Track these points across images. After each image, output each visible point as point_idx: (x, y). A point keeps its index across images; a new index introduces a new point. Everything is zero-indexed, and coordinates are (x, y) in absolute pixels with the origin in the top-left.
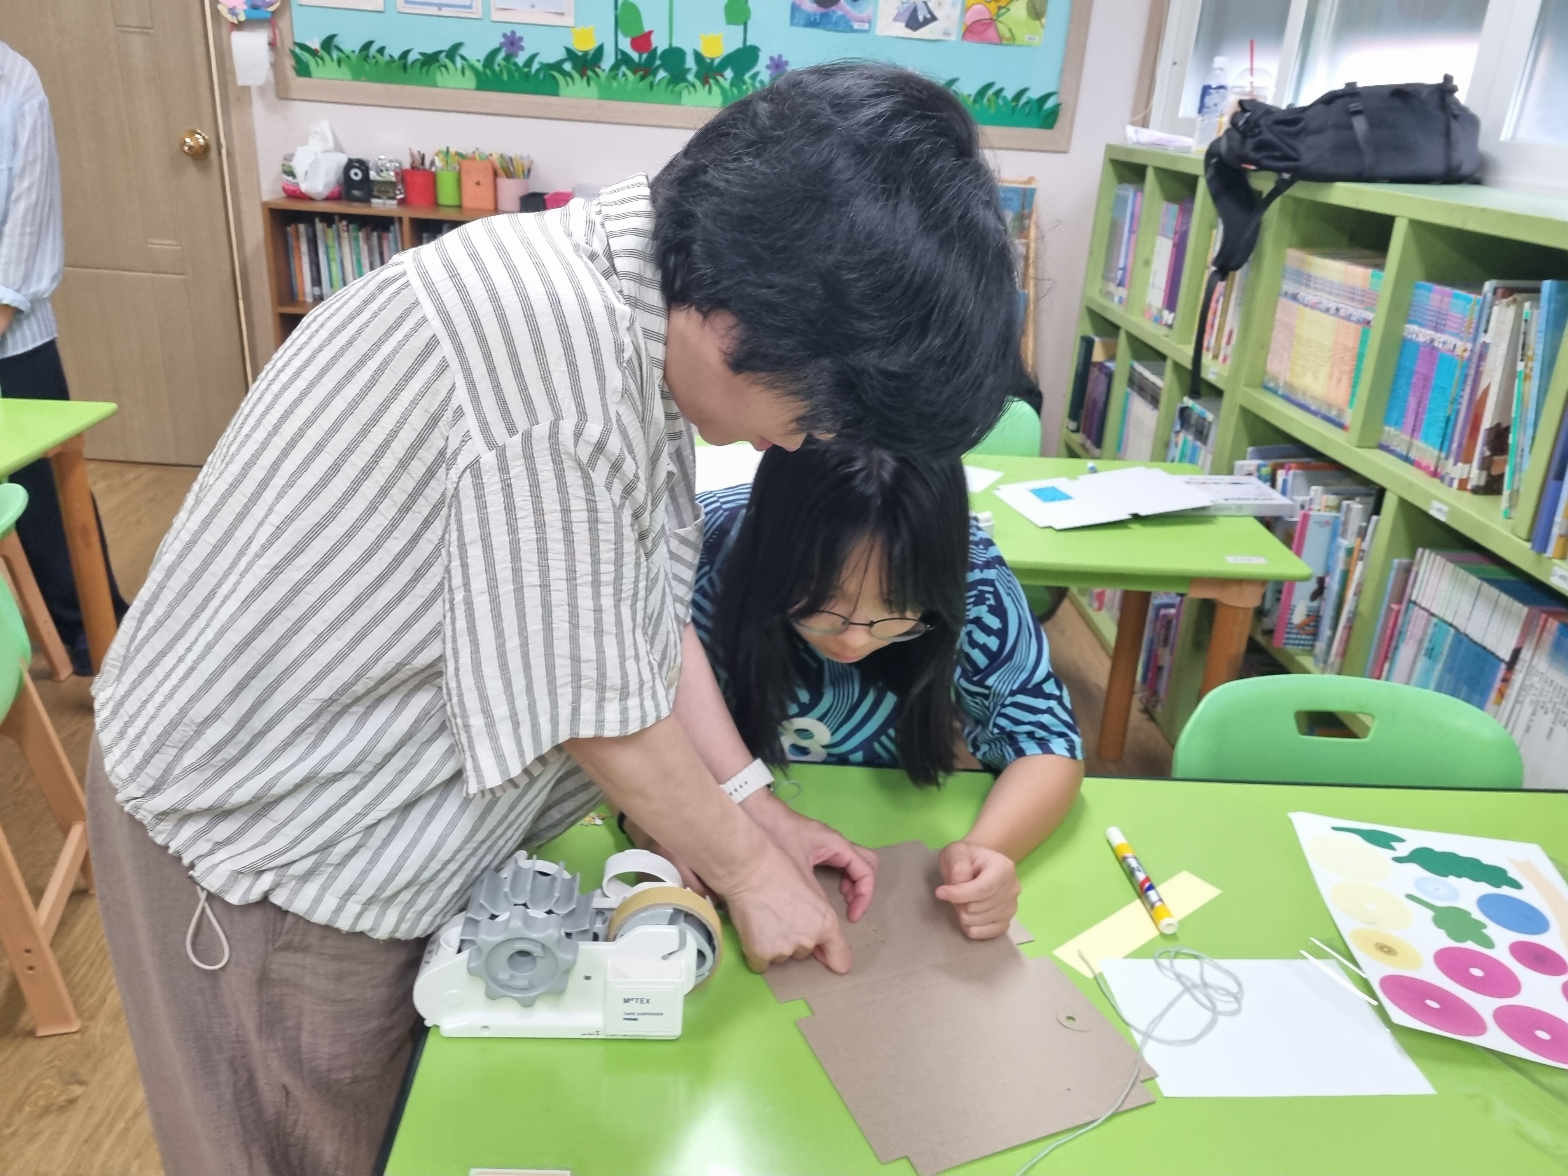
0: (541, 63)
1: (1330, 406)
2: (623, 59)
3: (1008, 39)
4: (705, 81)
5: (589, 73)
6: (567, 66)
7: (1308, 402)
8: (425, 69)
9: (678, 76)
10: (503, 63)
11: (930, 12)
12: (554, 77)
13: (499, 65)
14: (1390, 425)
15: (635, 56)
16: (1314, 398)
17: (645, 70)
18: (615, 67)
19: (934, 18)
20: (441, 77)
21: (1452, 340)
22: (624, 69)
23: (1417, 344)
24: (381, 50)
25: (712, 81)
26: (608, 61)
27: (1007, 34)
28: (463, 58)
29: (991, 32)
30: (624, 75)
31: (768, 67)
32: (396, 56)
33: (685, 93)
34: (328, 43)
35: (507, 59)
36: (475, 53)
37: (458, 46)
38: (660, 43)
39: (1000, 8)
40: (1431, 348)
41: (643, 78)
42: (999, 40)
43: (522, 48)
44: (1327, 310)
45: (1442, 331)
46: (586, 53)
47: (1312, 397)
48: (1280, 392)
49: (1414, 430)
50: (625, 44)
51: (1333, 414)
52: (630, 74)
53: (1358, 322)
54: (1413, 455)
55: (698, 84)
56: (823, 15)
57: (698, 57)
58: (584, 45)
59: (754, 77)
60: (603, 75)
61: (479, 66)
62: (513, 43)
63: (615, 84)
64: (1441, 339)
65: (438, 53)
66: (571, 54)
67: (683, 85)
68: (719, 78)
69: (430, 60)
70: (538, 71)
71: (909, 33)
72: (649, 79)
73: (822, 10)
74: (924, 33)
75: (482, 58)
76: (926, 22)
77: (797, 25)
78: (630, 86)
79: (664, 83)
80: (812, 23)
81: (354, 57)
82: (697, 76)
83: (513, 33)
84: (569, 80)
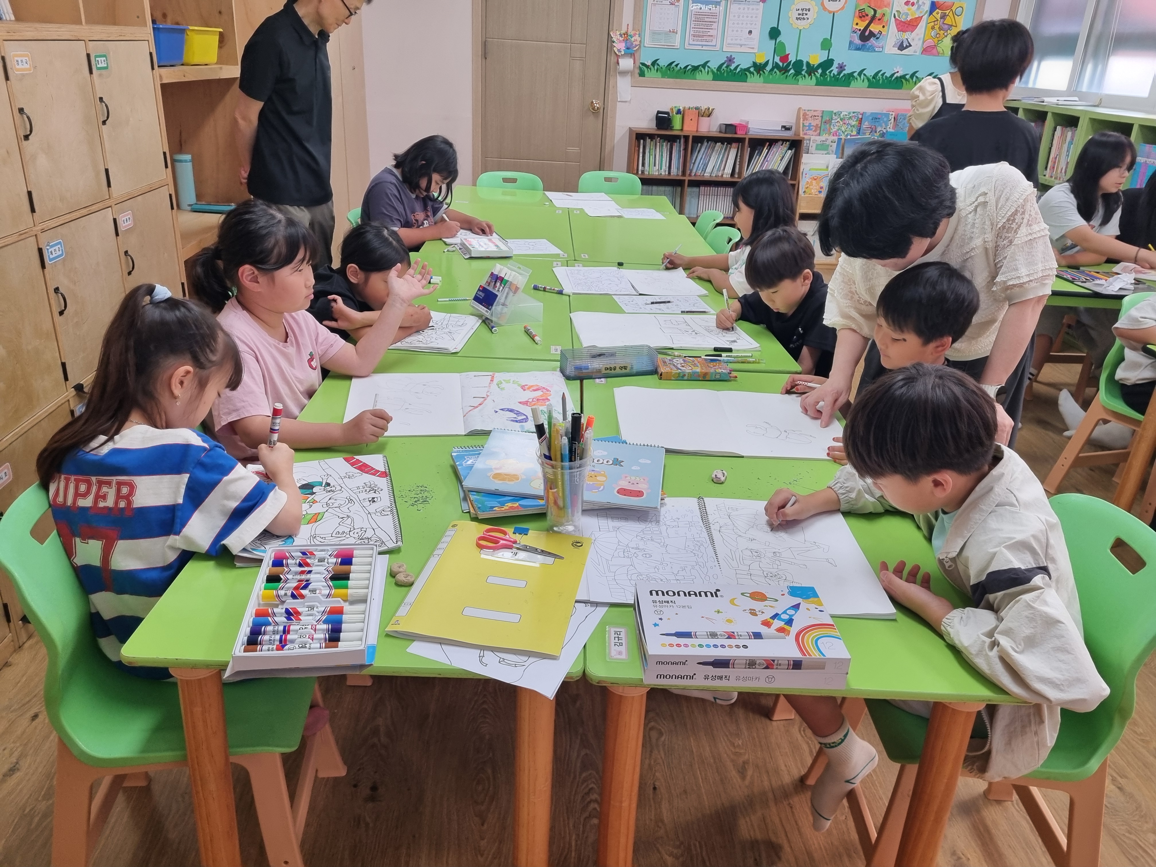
0: (741, 68)
2: (776, 66)
3: (942, 54)
4: (810, 75)
5: (761, 72)
6: (752, 69)
8: (693, 72)
9: (798, 73)
10: (725, 69)
11: (909, 43)
12: (746, 74)
13: (723, 70)
15: (781, 64)
17: (784, 70)
18: (772, 70)
19: (910, 46)
20: (698, 75)
22: (775, 70)
24: (677, 65)
25: (812, 74)
26: (769, 67)
27: (942, 52)
28: (709, 67)
29: (934, 51)
30: (775, 72)
31: (837, 68)
32: (682, 68)
33: (800, 79)
34: (654, 63)
35: (727, 67)
36: (714, 65)
37: (708, 62)
38: (792, 59)
39: (939, 41)
40: (1146, 163)
41: (784, 73)
42: (938, 53)
43: (734, 62)
46: (760, 64)
50: (777, 59)
52: (778, 72)
55: (807, 75)
56: (863, 45)
57: (808, 64)
58: (761, 60)
59: (830, 72)
60: (767, 73)
61: (715, 70)
62: (730, 60)
63: (771, 76)
65: (699, 66)
66: (755, 64)
67: (800, 76)
68: (816, 73)
69: (695, 68)
70: (739, 72)
71: (899, 52)
72: (786, 74)
73: (863, 43)
74: (905, 52)
75: (717, 67)
76: (907, 47)
77: (851, 50)
78: (777, 77)
79: (792, 75)
80: (858, 49)
81: (664, 68)
82: (806, 72)
83: (731, 56)
84: (752, 75)
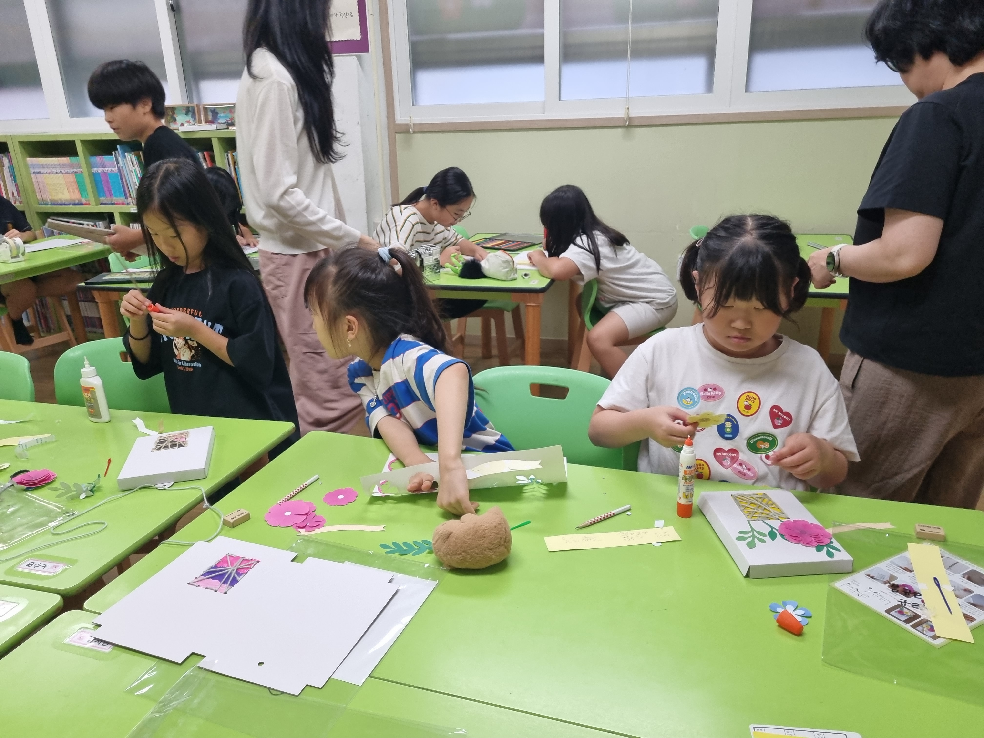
1: (74, 200)
7: (64, 202)
14: (100, 197)
16: (66, 200)
21: (110, 169)
23: (99, 173)
40: (105, 173)
44: (57, 173)
45: (105, 168)
47: (64, 200)
48: (50, 203)
49: (111, 195)
51: (77, 202)
53: (72, 173)
54: (114, 202)
64: (106, 170)
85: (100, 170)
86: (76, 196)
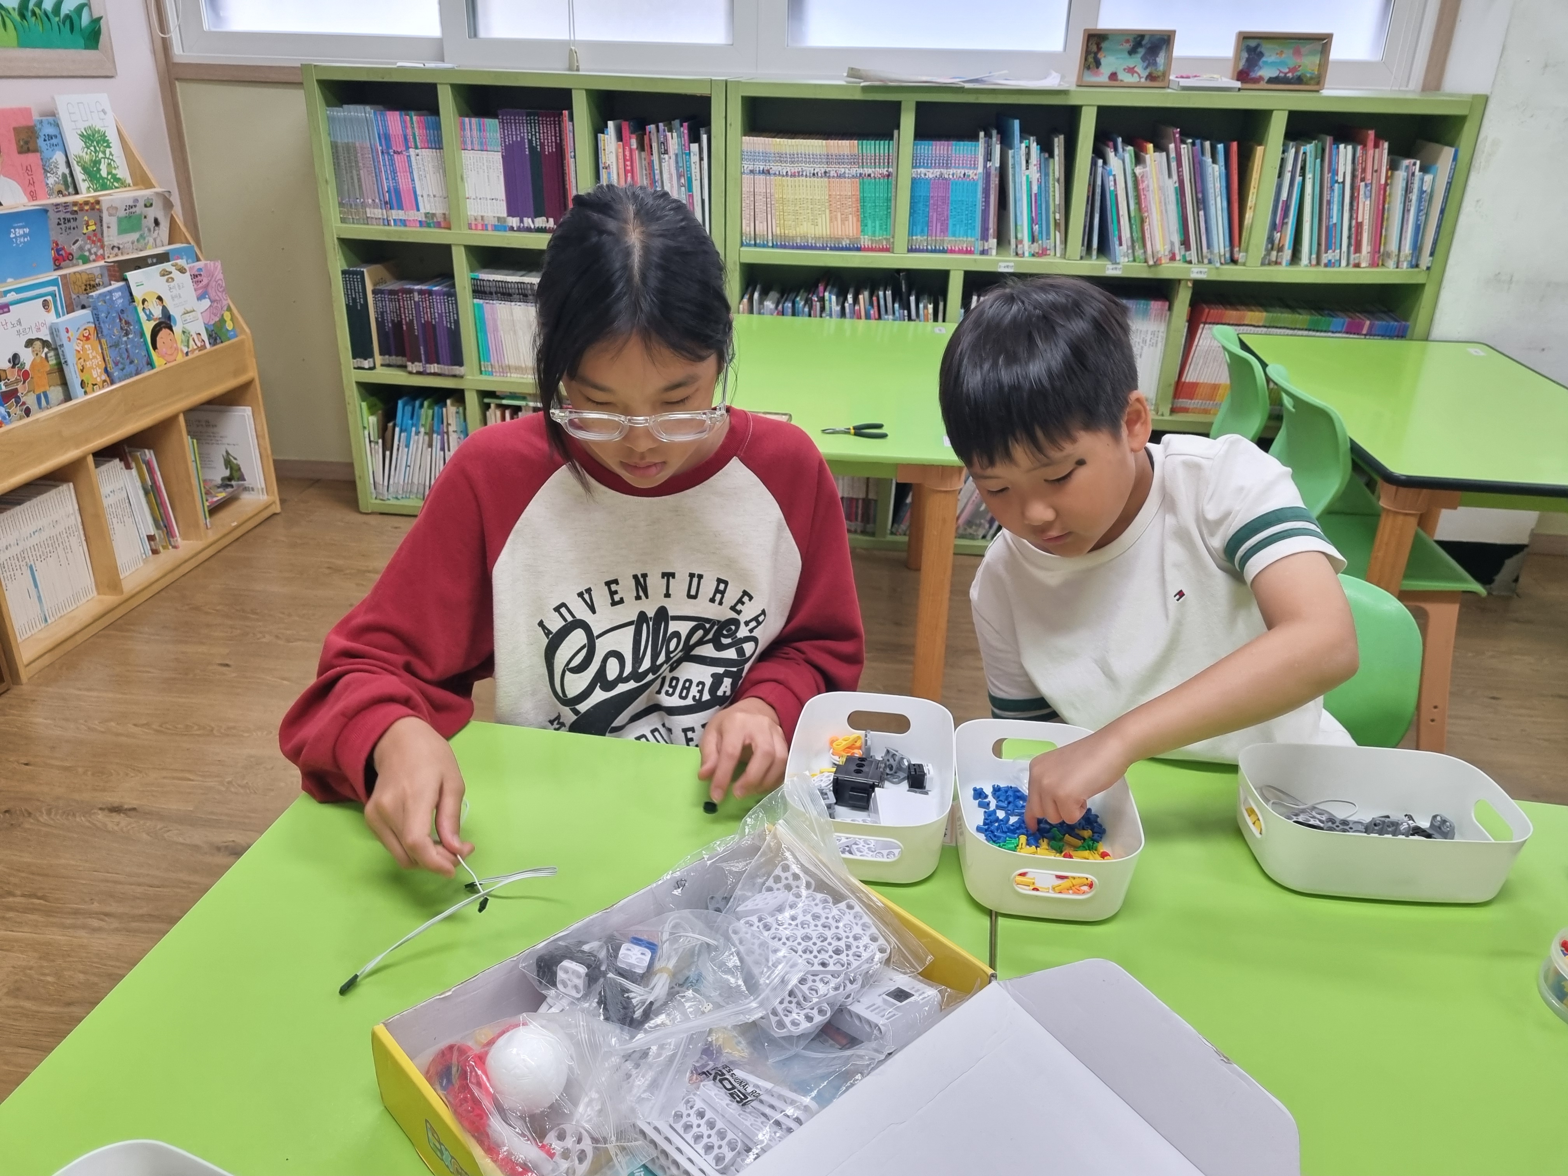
1: (839, 240)
16: (816, 240)
21: (960, 172)
23: (934, 180)
40: (943, 181)
44: (814, 175)
45: (945, 168)
48: (770, 244)
51: (845, 243)
53: (851, 177)
64: (947, 173)
85: (932, 173)
86: (848, 229)
